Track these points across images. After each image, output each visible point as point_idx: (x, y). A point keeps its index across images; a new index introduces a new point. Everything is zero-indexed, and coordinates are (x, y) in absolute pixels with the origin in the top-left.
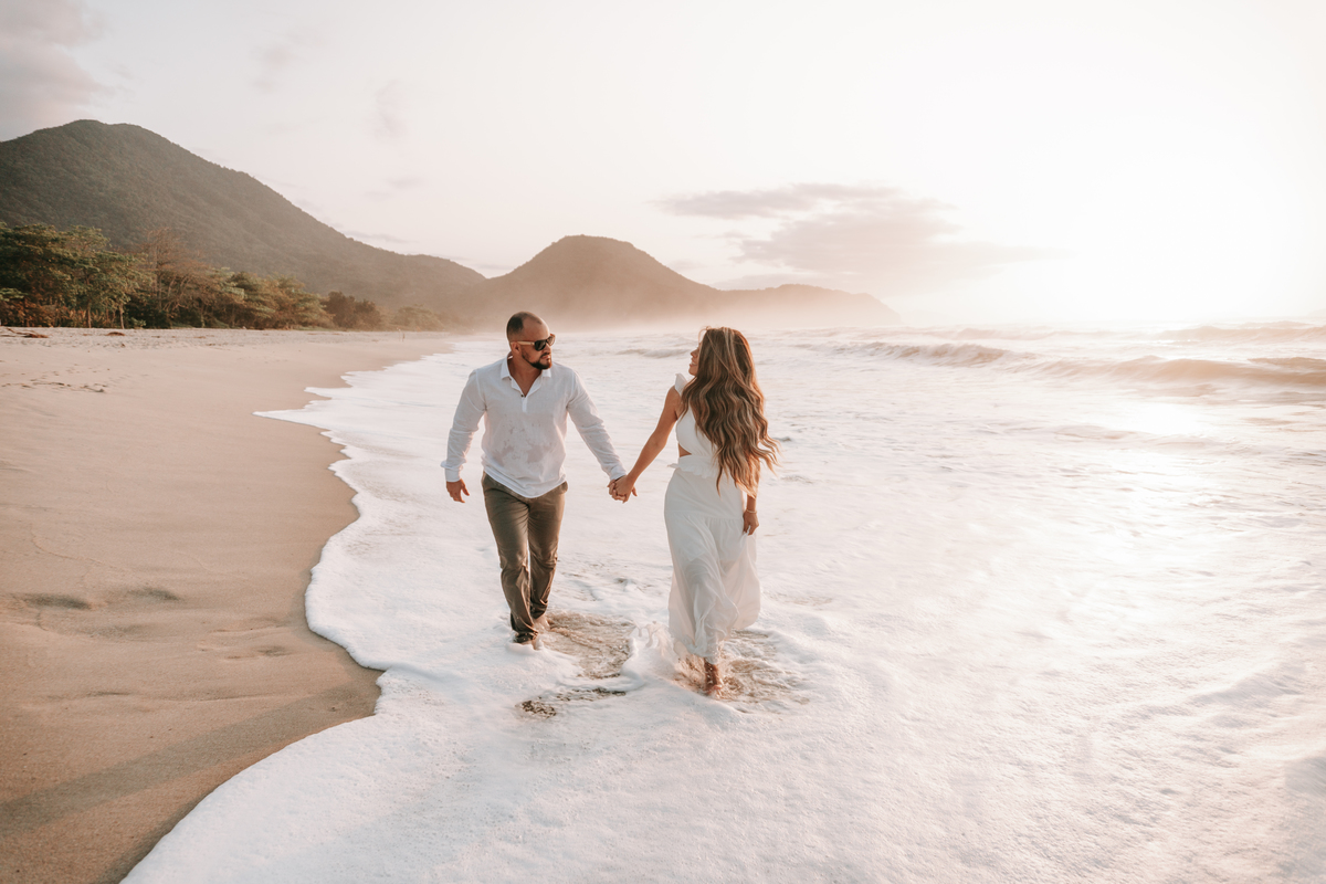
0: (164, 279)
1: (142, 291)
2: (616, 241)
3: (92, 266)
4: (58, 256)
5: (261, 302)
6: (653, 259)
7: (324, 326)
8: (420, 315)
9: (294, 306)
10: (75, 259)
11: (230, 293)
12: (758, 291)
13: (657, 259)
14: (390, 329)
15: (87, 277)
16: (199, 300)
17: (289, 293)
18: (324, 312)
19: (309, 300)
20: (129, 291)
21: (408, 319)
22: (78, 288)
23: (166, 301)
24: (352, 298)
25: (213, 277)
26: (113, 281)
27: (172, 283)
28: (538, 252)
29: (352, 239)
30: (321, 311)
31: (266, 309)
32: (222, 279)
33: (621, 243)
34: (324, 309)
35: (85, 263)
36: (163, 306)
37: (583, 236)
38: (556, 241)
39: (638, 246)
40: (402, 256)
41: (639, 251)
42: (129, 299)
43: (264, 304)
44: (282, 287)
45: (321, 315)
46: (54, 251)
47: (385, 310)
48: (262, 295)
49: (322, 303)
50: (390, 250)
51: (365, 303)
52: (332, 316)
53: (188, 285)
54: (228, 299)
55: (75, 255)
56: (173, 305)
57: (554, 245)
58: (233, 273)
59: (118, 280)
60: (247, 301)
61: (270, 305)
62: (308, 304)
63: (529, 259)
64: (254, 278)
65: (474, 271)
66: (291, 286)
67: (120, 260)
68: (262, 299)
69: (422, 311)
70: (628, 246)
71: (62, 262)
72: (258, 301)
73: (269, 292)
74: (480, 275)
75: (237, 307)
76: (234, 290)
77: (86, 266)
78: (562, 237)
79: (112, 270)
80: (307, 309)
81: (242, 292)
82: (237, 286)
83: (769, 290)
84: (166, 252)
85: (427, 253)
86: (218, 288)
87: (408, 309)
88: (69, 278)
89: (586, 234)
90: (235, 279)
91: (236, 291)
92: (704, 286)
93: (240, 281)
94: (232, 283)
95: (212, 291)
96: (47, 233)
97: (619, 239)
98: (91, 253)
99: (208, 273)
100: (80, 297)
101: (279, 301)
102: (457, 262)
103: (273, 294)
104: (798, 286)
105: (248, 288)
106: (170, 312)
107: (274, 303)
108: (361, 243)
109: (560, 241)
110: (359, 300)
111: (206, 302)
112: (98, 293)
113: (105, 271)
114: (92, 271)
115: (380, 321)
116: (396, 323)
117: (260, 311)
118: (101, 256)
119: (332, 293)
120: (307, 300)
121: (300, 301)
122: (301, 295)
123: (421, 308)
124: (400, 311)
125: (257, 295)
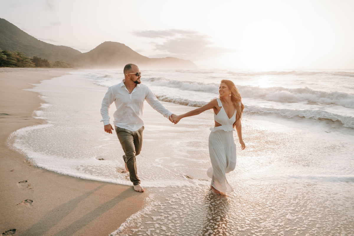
2: (120, 43)
5: (12, 59)
6: (131, 49)
7: (32, 67)
8: (62, 63)
9: (22, 60)
11: (2, 56)
12: (160, 58)
13: (132, 49)
14: (52, 67)
17: (21, 57)
18: (32, 62)
19: (27, 59)
21: (58, 65)
24: (40, 58)
28: (97, 46)
29: (40, 40)
30: (31, 62)
31: (13, 61)
33: (121, 44)
34: (32, 61)
37: (110, 41)
38: (103, 43)
39: (126, 45)
40: (56, 46)
41: (127, 46)
43: (13, 60)
44: (18, 55)
45: (31, 63)
47: (51, 61)
48: (12, 57)
49: (31, 59)
50: (52, 44)
51: (45, 60)
52: (34, 63)
54: (1, 58)
57: (102, 44)
58: (2, 50)
60: (7, 59)
62: (27, 60)
63: (95, 48)
64: (9, 52)
65: (78, 51)
66: (21, 55)
69: (62, 62)
70: (123, 45)
72: (11, 59)
73: (14, 56)
74: (80, 52)
75: (4, 60)
76: (3, 55)
78: (104, 42)
80: (26, 61)
81: (6, 56)
82: (4, 54)
83: (163, 58)
85: (63, 45)
87: (58, 62)
89: (111, 41)
90: (3, 52)
92: (145, 57)
94: (2, 53)
97: (121, 43)
102: (73, 48)
103: (15, 57)
104: (171, 57)
105: (8, 55)
107: (16, 59)
108: (43, 42)
109: (104, 43)
110: (43, 59)
115: (49, 65)
116: (54, 66)
117: (12, 62)
119: (34, 57)
120: (26, 59)
121: (24, 59)
122: (24, 57)
123: (62, 61)
124: (56, 62)
125: (10, 57)
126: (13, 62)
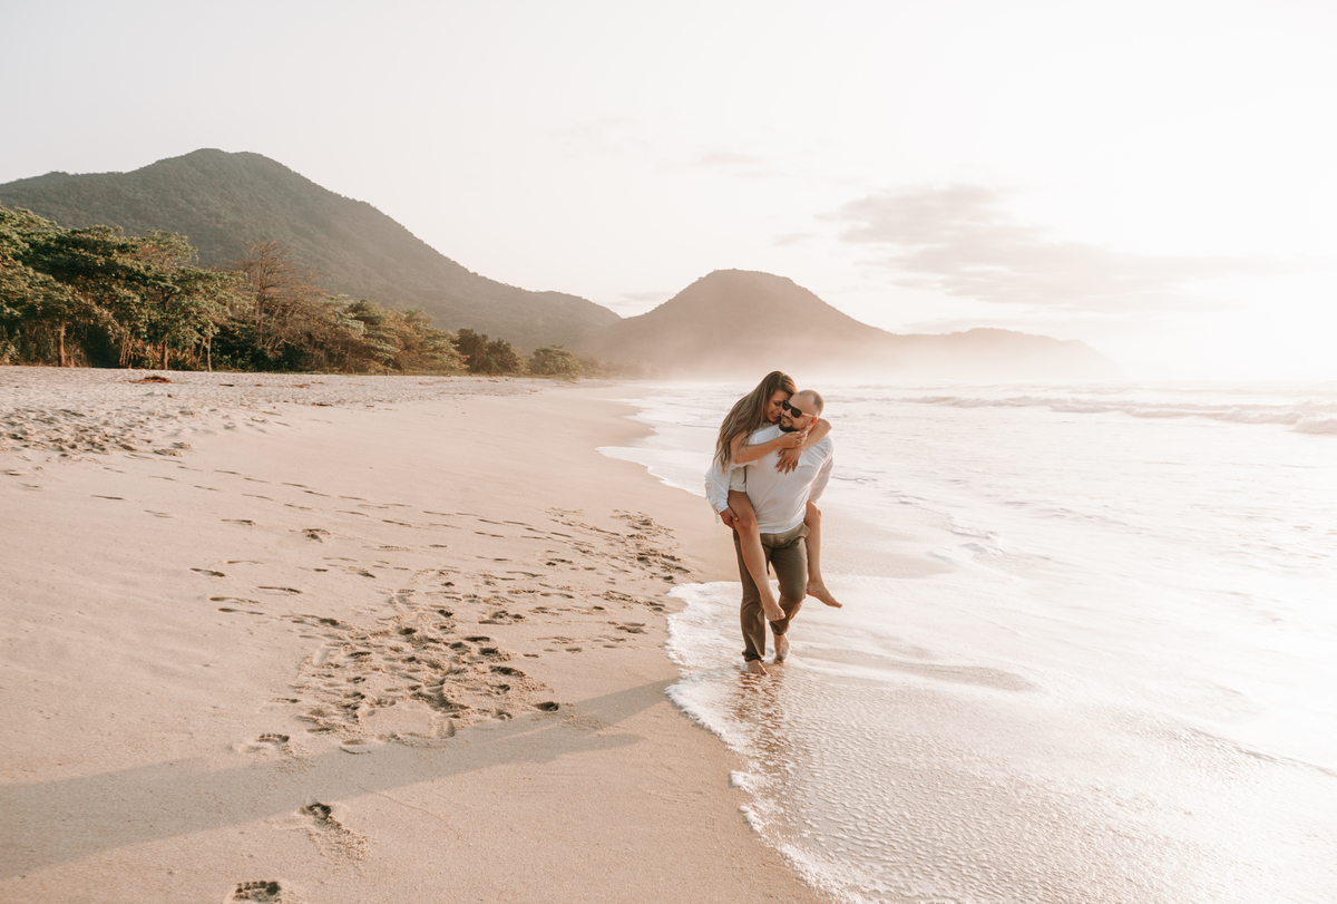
0: (266, 305)
1: (234, 320)
3: (170, 284)
4: (124, 268)
5: (384, 338)
7: (459, 373)
8: (560, 358)
9: (421, 344)
10: (148, 274)
11: (347, 326)
14: (525, 374)
15: (165, 299)
16: (309, 335)
17: (417, 329)
18: (456, 353)
19: (439, 338)
20: (218, 320)
21: (546, 363)
22: (149, 314)
23: (269, 335)
24: (485, 337)
25: (327, 305)
26: (197, 306)
27: (277, 312)
30: (453, 351)
31: (389, 347)
32: (338, 309)
34: (457, 349)
35: (163, 280)
36: (264, 342)
42: (217, 330)
43: (387, 341)
44: (408, 320)
45: (452, 356)
46: (120, 261)
47: (522, 352)
48: (385, 330)
49: (454, 342)
51: (499, 344)
52: (465, 357)
53: (295, 316)
54: (343, 335)
55: (148, 269)
56: (277, 340)
58: (351, 301)
59: (204, 305)
60: (366, 336)
61: (395, 344)
62: (438, 343)
64: (377, 309)
65: (608, 311)
66: (419, 320)
67: (208, 277)
68: (385, 334)
69: (562, 354)
71: (132, 278)
72: (379, 337)
73: (392, 325)
74: (615, 314)
75: (354, 344)
76: (351, 323)
77: (162, 284)
79: (197, 290)
80: (436, 349)
81: (361, 325)
82: (356, 318)
84: (271, 272)
86: (333, 319)
87: (545, 351)
88: (138, 300)
90: (356, 309)
91: (355, 324)
93: (359, 311)
94: (350, 314)
95: (326, 323)
96: (112, 238)
98: (169, 267)
99: (321, 300)
100: (152, 326)
101: (404, 337)
103: (397, 328)
105: (370, 321)
106: (272, 350)
107: (397, 340)
110: (492, 339)
111: (319, 338)
112: (177, 321)
113: (188, 293)
114: (170, 292)
115: (516, 364)
117: (382, 350)
118: (183, 272)
119: (462, 331)
120: (436, 337)
121: (429, 338)
122: (430, 332)
123: (561, 350)
124: (537, 354)
125: (379, 329)
126: (388, 352)
